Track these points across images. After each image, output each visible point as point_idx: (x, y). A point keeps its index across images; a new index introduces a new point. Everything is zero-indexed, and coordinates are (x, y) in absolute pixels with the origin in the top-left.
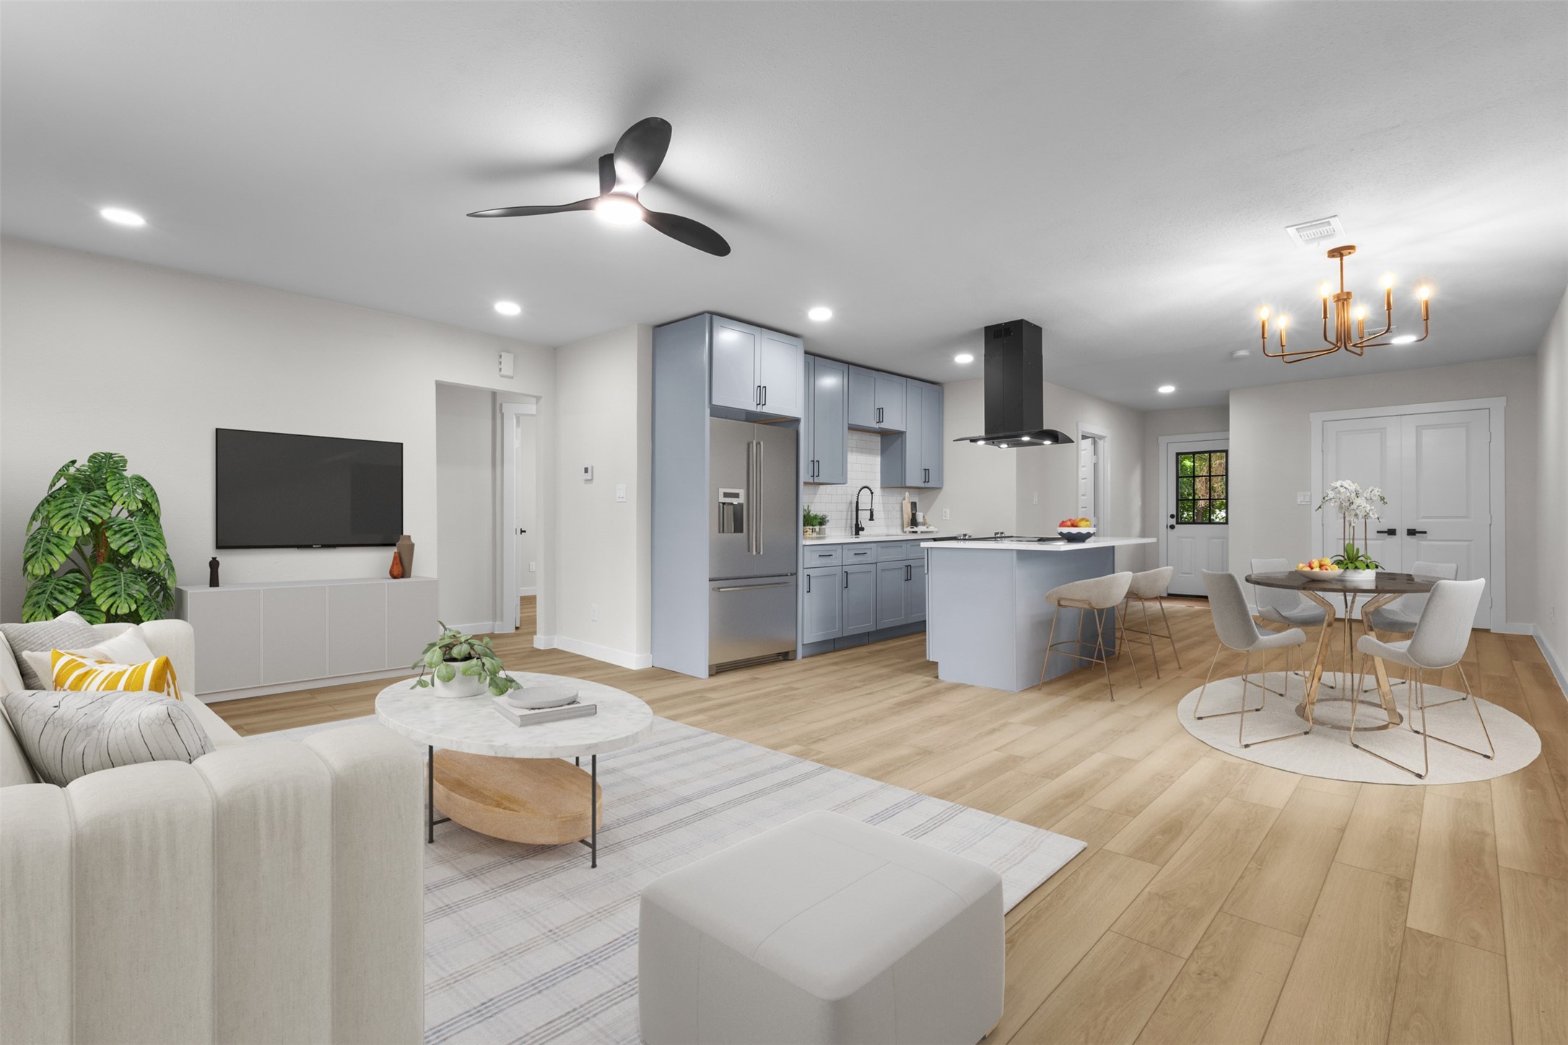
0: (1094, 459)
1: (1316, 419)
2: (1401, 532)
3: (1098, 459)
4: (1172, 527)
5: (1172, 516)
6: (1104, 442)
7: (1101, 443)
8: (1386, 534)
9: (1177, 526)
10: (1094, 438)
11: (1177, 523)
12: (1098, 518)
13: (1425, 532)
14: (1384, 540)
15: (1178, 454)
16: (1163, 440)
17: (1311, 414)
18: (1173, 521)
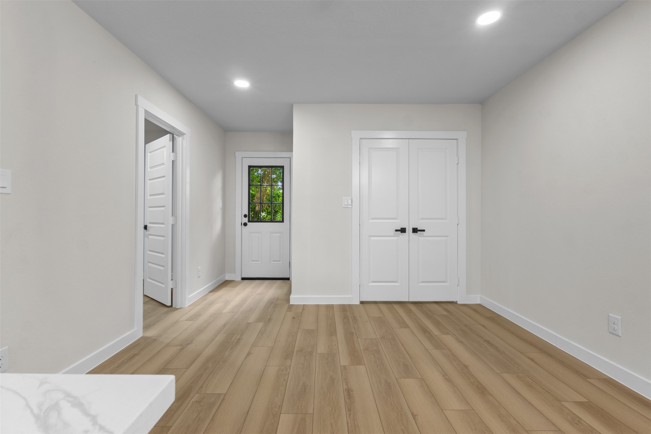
0: (172, 156)
1: (356, 135)
2: (409, 230)
3: (176, 157)
4: (245, 224)
5: (245, 216)
6: (183, 139)
7: (179, 140)
8: (400, 232)
9: (249, 224)
10: (173, 135)
11: (249, 221)
12: (176, 217)
13: (424, 231)
14: (398, 236)
15: (250, 167)
16: (239, 155)
17: (352, 131)
18: (246, 220)
